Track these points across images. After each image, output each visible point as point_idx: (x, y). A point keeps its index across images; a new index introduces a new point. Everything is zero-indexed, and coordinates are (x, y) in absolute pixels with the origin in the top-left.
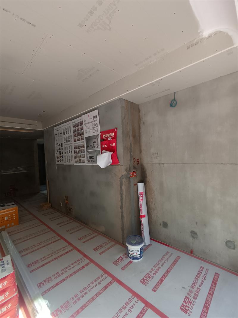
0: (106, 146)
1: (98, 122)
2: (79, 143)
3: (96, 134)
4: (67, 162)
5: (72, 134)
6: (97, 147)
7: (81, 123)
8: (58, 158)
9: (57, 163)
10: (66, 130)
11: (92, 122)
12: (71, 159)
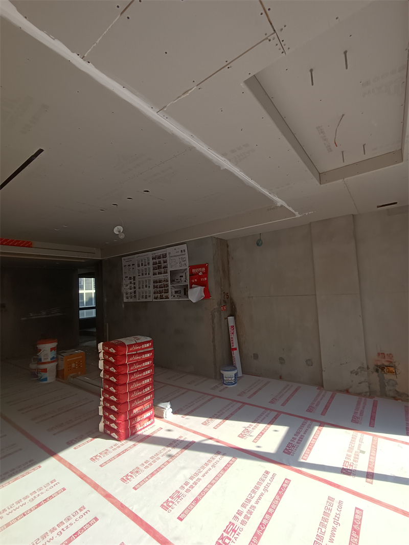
0: (196, 280)
1: (186, 256)
2: (162, 277)
3: (184, 268)
4: (142, 298)
5: (151, 266)
6: (185, 281)
7: (165, 256)
8: (127, 294)
9: (125, 300)
10: (142, 260)
11: (180, 255)
12: (148, 294)
